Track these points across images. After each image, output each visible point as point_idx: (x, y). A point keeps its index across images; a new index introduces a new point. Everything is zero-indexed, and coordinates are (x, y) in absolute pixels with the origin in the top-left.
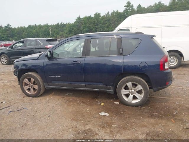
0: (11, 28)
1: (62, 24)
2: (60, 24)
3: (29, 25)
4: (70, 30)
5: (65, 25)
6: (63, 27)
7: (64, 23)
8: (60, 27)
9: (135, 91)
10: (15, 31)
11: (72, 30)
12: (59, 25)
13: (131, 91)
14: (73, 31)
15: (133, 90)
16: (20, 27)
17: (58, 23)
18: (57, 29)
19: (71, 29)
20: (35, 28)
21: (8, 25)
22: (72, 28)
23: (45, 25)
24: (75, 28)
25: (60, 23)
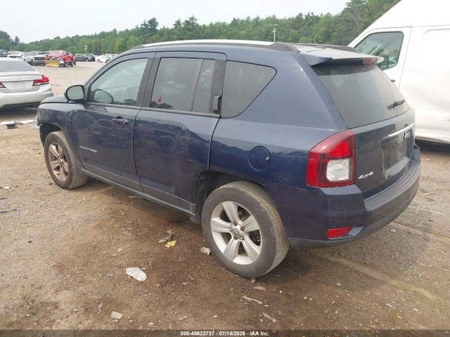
0: (197, 25)
1: (309, 15)
2: (304, 18)
3: (234, 19)
4: (327, 32)
5: (316, 19)
6: (311, 24)
7: (315, 15)
8: (303, 25)
9: (242, 229)
10: (203, 32)
11: (331, 33)
12: (302, 20)
13: (233, 227)
14: (334, 34)
15: (238, 227)
16: (214, 23)
17: (300, 15)
18: (295, 28)
19: (330, 31)
20: (245, 25)
21: (192, 19)
22: (332, 25)
23: (267, 19)
24: (341, 27)
25: (305, 13)
